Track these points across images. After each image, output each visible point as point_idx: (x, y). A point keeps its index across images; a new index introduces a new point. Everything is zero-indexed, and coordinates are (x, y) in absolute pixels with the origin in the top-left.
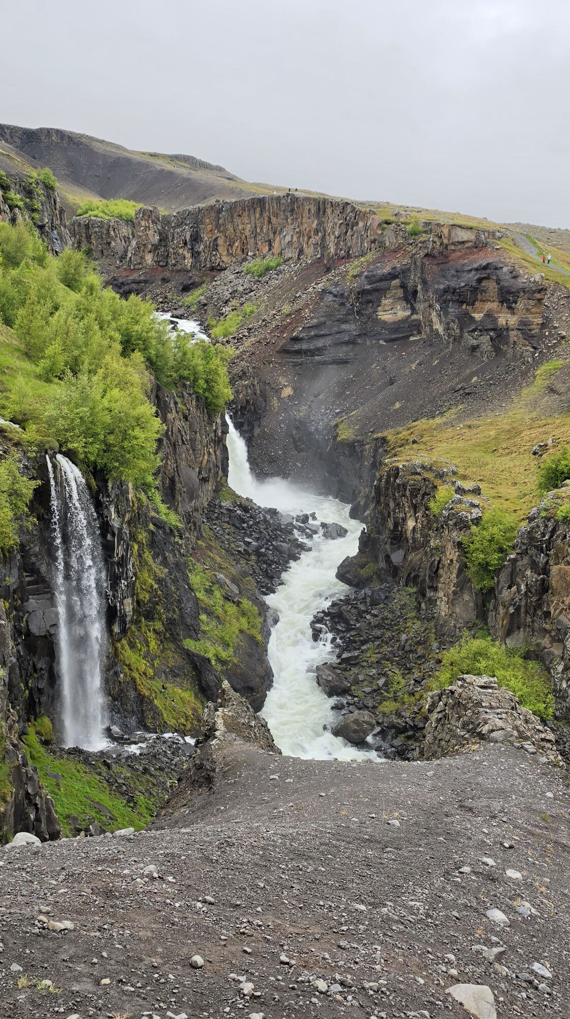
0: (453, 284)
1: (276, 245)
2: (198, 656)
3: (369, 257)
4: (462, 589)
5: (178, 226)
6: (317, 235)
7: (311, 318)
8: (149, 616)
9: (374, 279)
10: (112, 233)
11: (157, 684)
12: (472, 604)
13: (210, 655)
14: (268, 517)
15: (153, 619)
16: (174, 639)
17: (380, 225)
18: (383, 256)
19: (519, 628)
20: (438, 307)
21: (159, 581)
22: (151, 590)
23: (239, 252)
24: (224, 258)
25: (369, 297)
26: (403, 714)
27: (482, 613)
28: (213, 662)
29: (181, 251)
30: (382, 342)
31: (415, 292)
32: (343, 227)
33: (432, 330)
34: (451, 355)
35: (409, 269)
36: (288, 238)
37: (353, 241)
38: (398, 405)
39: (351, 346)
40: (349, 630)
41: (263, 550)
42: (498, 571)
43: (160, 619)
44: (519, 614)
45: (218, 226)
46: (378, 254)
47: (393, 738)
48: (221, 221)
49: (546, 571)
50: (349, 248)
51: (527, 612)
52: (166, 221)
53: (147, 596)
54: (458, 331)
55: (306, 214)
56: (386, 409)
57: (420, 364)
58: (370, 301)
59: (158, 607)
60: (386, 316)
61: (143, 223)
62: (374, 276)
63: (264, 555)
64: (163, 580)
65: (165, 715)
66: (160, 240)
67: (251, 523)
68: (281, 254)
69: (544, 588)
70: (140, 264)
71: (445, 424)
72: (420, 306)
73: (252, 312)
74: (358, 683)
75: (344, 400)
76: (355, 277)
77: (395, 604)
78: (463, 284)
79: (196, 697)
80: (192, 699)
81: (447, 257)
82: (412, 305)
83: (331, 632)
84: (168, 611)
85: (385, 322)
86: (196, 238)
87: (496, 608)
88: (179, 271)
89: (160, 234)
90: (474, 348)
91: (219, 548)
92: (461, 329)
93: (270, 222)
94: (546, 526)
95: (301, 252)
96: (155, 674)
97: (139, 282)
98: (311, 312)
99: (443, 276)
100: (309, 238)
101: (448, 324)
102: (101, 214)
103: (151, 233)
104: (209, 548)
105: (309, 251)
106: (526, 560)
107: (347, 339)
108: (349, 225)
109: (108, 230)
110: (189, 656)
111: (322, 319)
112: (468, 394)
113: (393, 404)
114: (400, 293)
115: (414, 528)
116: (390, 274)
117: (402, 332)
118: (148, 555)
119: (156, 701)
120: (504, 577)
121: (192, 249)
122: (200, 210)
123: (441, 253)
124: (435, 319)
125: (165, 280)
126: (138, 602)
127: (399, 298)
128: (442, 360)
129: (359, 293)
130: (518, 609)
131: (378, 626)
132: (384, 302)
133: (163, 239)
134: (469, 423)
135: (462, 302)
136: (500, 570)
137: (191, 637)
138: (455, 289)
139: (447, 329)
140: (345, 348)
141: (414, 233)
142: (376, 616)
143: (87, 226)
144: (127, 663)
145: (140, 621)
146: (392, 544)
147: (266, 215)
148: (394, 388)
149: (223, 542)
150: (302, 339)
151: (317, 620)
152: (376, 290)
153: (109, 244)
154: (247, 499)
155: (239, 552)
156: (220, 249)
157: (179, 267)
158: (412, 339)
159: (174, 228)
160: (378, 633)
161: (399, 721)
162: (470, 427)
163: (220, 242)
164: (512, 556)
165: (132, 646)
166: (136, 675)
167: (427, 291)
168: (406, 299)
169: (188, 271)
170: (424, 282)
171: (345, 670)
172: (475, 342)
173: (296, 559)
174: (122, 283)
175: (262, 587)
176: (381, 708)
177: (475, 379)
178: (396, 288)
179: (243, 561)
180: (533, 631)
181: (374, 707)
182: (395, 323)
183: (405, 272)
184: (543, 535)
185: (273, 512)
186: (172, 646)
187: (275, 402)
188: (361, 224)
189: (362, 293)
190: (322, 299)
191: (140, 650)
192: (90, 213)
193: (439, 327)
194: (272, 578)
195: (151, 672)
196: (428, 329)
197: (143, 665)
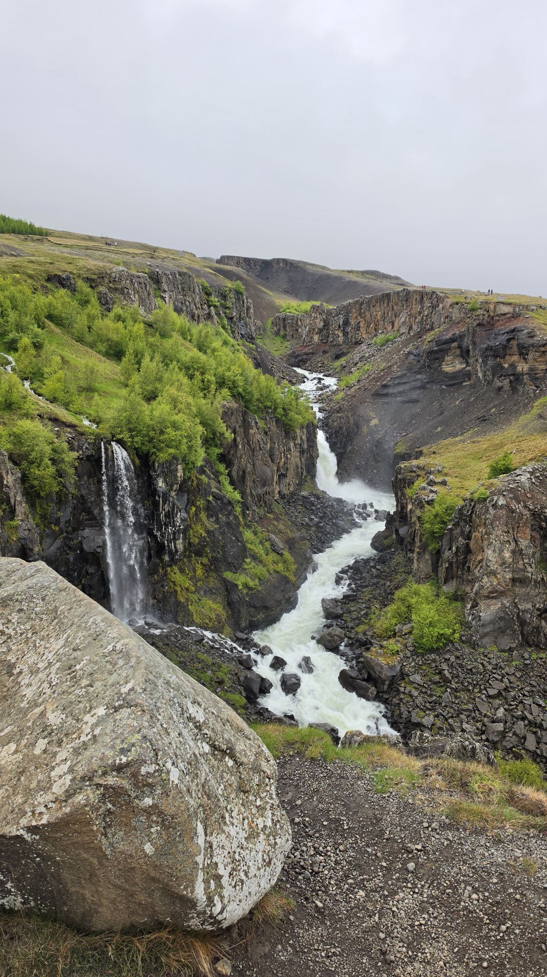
0: (491, 344)
1: (396, 325)
2: (230, 582)
3: (441, 328)
4: (424, 551)
5: (337, 315)
6: (419, 315)
7: (398, 372)
8: (199, 553)
9: (440, 343)
10: (299, 323)
11: (194, 597)
12: (430, 562)
13: (239, 583)
14: (335, 503)
15: (201, 556)
16: (217, 570)
17: (451, 305)
18: (451, 326)
19: (453, 578)
20: (480, 360)
21: (208, 532)
22: (200, 537)
23: (373, 330)
24: (364, 336)
25: (437, 356)
26: (367, 633)
27: (435, 568)
28: (240, 587)
29: (336, 332)
30: (444, 387)
31: (469, 351)
32: (431, 308)
33: (477, 377)
34: (484, 394)
35: (465, 335)
36: (403, 319)
37: (435, 318)
38: (439, 429)
39: (422, 390)
40: (361, 579)
41: (322, 524)
42: (441, 538)
43: (207, 556)
44: (452, 568)
45: (360, 314)
46: (448, 326)
47: (357, 648)
48: (362, 311)
49: (469, 538)
50: (433, 323)
51: (458, 568)
52: (329, 313)
53: (197, 541)
54: (491, 377)
55: (414, 302)
56: (431, 432)
57: (462, 401)
58: (437, 359)
59: (206, 549)
60: (447, 368)
61: (313, 315)
62: (440, 340)
63: (322, 527)
64: (212, 531)
65: (195, 616)
66: (324, 326)
67: (319, 506)
68: (398, 330)
69: (468, 551)
70: (310, 342)
71: (460, 441)
72: (471, 361)
73: (368, 370)
74: (350, 612)
75: (411, 427)
76: (429, 342)
77: (393, 563)
78: (497, 343)
79: (224, 608)
80: (220, 609)
81: (493, 325)
82: (466, 360)
83: (349, 579)
84: (214, 552)
85: (447, 373)
86: (346, 323)
87: (442, 564)
88: (335, 346)
89: (324, 321)
90: (500, 389)
91: (287, 520)
92: (494, 376)
93: (393, 309)
94: (470, 505)
95: (411, 328)
96: (196, 591)
97: (308, 354)
98: (398, 367)
99: (488, 339)
100: (416, 318)
101: (485, 372)
102: (294, 311)
103: (318, 321)
104: (277, 519)
105: (415, 327)
106: (458, 530)
107: (419, 385)
108: (434, 307)
109: (297, 321)
110: (225, 582)
111: (404, 372)
112: (484, 420)
113: (436, 428)
114: (458, 352)
115: (411, 510)
116: (450, 338)
117: (458, 379)
118: (203, 515)
119: (190, 607)
120: (445, 541)
121: (344, 330)
122: (350, 304)
123: (488, 323)
124: (479, 369)
125: (325, 352)
126: (190, 544)
127: (458, 356)
128: (477, 398)
129: (428, 353)
130: (451, 564)
131: (377, 577)
132: (447, 358)
133: (326, 324)
134: (475, 439)
135: (497, 356)
136: (443, 536)
137: (231, 571)
138: (492, 347)
139: (484, 376)
140: (418, 392)
141: (473, 310)
142: (379, 570)
143: (284, 320)
144: (173, 580)
145: (191, 556)
146: (400, 522)
147: (391, 304)
148: (440, 418)
149: (291, 517)
150: (389, 386)
151: (343, 572)
152: (441, 350)
153: (297, 330)
154: (323, 492)
155: (302, 524)
156: (362, 329)
157: (335, 343)
158: (464, 384)
159: (334, 317)
160: (375, 580)
161: (363, 638)
162: (474, 442)
163: (362, 324)
164: (449, 527)
165: (182, 571)
166: (178, 589)
167: (475, 349)
168: (462, 356)
169: (340, 345)
170: (474, 343)
171: (345, 603)
172: (500, 384)
173: (348, 532)
174: (298, 355)
175: (315, 548)
176: (356, 629)
177: (494, 410)
178: (455, 348)
179: (304, 531)
180: (463, 581)
181: (352, 628)
182: (454, 373)
183: (461, 337)
184: (468, 511)
185: (340, 501)
186: (214, 574)
187: (365, 429)
188: (441, 306)
189: (431, 353)
190: (407, 358)
191: (188, 574)
192: (288, 311)
193: (480, 375)
194: (324, 543)
195: (193, 589)
196: (474, 377)
197: (187, 583)
